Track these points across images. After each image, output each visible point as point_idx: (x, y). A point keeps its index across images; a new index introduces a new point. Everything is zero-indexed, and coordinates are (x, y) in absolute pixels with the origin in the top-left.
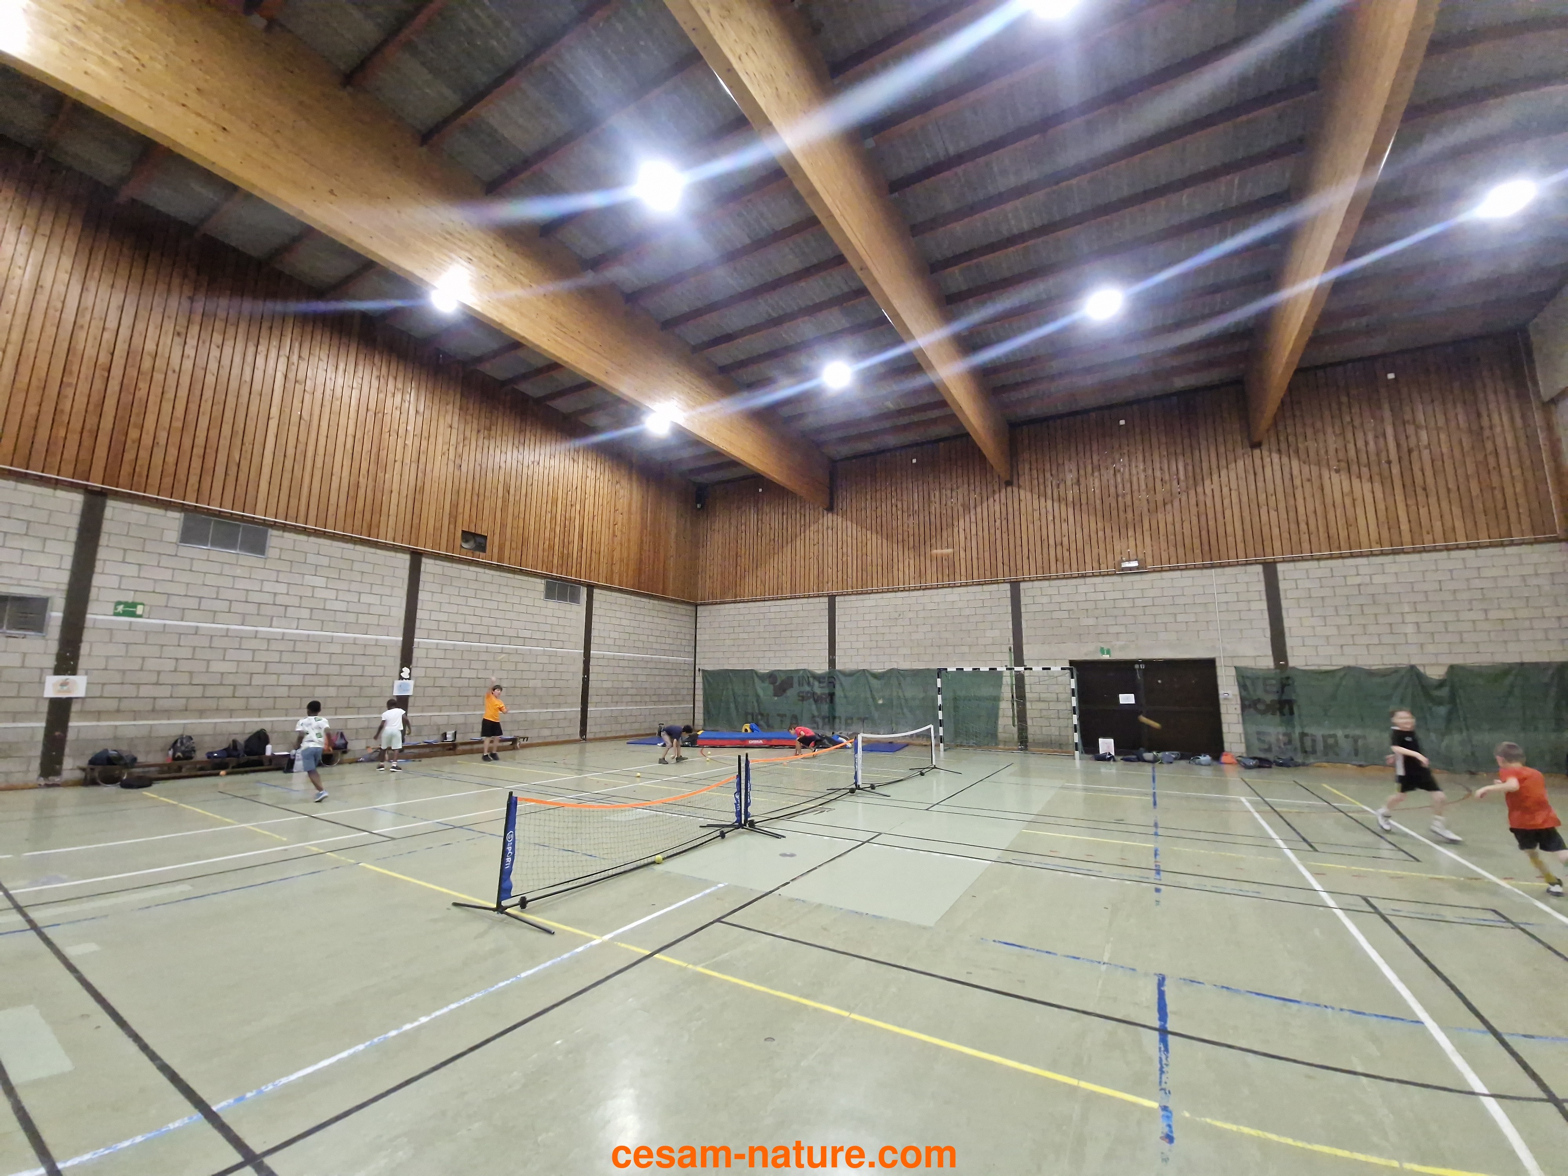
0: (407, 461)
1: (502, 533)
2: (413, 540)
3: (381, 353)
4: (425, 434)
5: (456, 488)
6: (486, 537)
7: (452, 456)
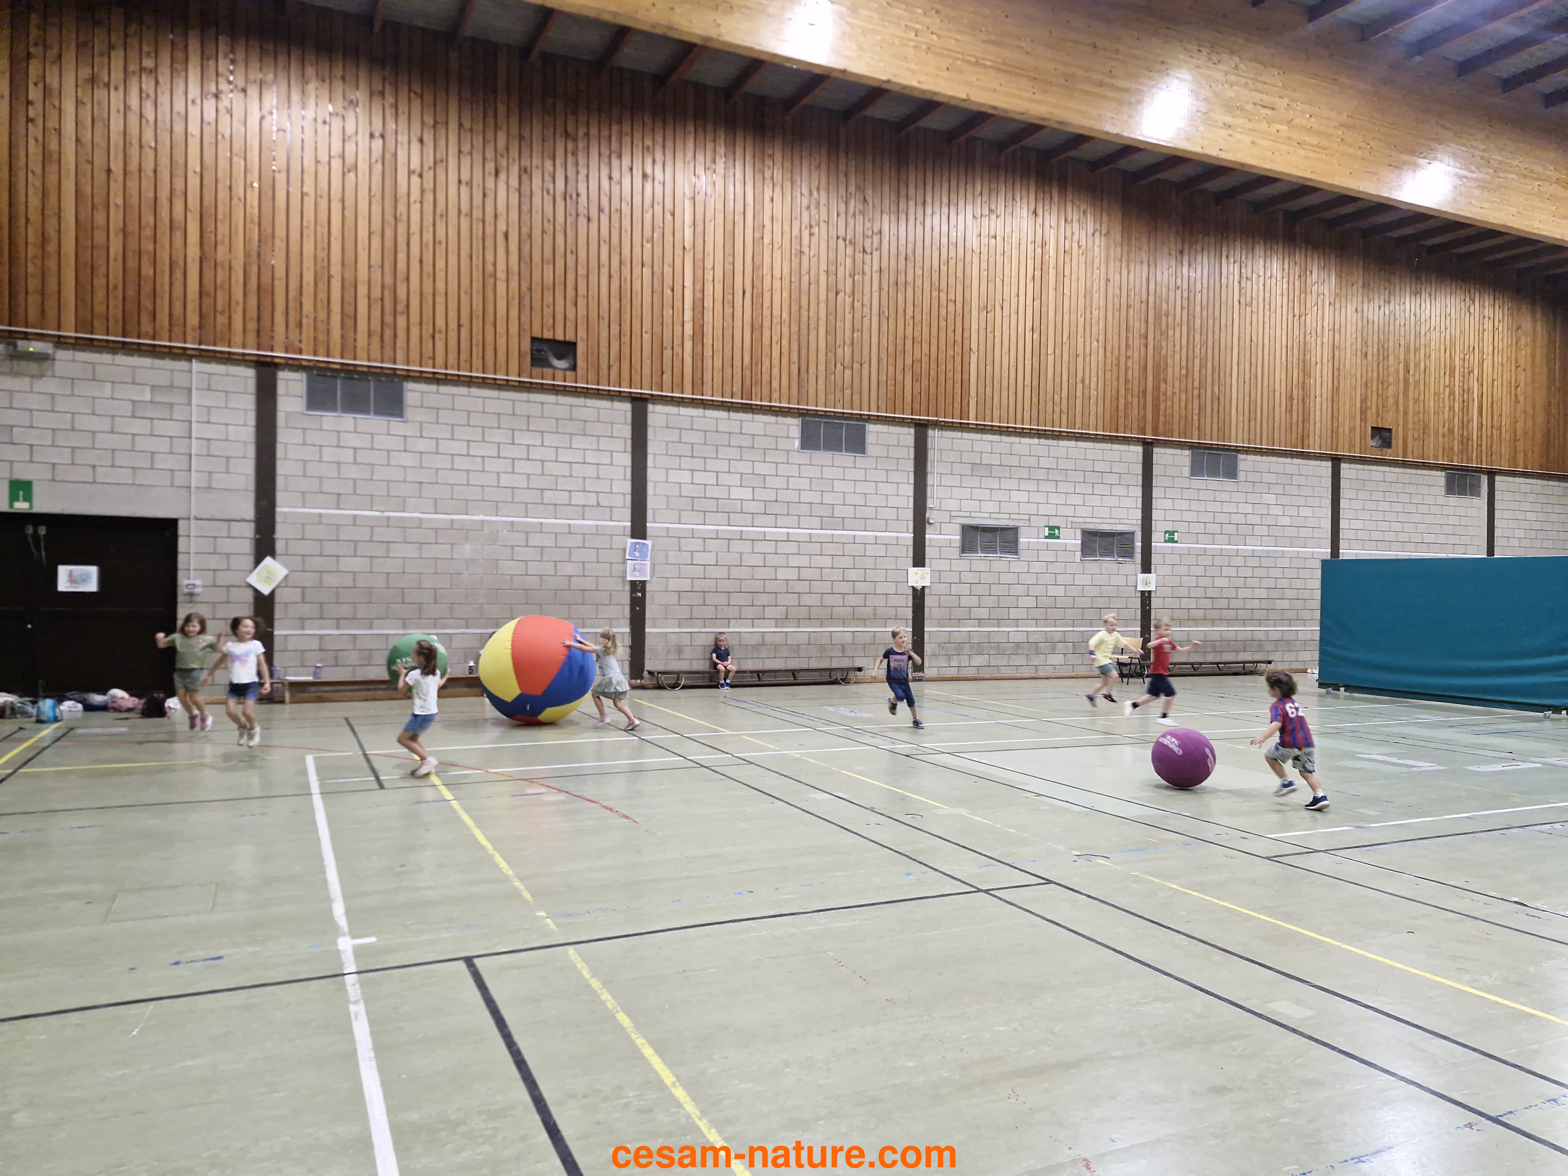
0: (1325, 361)
1: (1405, 421)
2: (1334, 447)
3: (1301, 248)
4: (1337, 327)
5: (1364, 380)
6: (1390, 430)
7: (1359, 346)
